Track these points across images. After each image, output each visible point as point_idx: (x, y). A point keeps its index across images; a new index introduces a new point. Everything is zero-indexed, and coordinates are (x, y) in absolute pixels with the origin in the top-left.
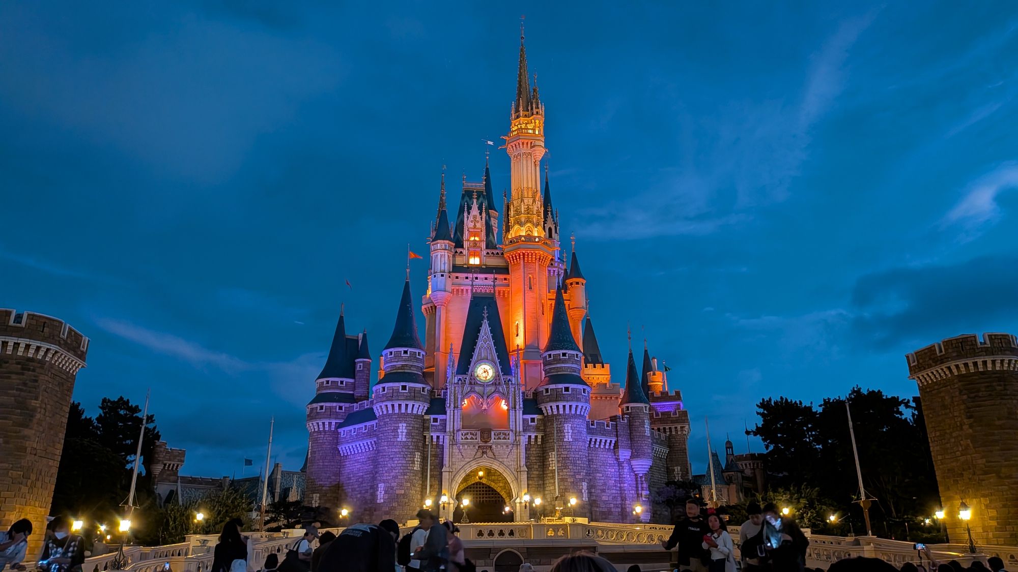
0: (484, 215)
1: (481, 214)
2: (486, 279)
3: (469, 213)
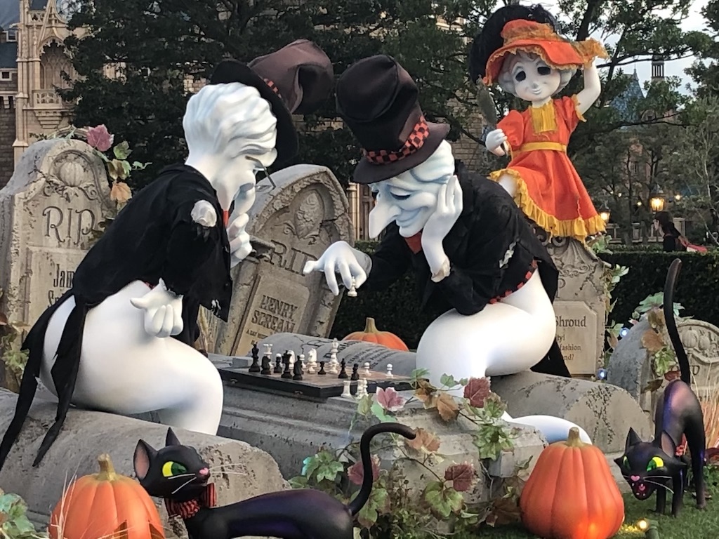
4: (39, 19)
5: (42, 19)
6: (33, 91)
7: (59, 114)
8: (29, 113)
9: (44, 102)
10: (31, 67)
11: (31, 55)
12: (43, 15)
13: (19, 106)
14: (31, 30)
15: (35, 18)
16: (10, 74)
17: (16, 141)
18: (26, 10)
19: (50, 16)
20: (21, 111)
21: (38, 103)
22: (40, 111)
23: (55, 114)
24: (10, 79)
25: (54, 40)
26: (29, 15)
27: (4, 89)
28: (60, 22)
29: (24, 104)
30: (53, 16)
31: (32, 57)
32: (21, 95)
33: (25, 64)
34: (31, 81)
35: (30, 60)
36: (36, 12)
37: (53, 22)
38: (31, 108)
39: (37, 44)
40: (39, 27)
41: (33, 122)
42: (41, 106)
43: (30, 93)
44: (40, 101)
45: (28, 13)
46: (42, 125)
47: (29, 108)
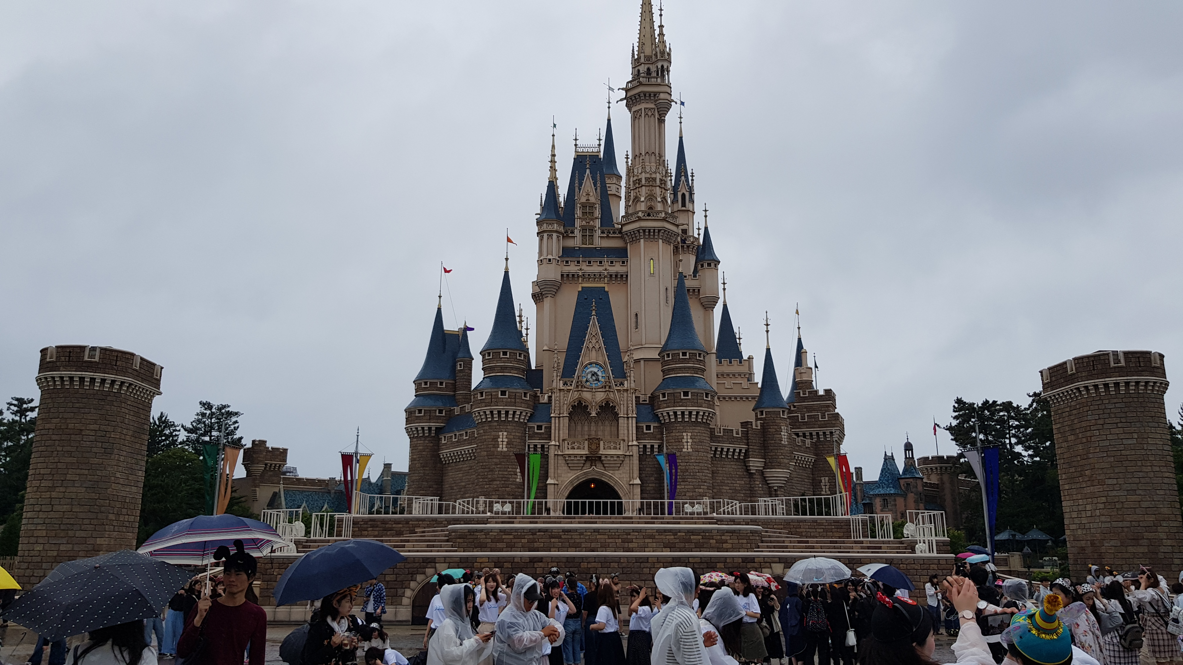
0: (599, 185)
1: (595, 184)
2: (601, 262)
3: (580, 184)
4: (569, 385)
5: (571, 385)
6: (563, 440)
7: (584, 458)
8: (560, 458)
9: (573, 448)
10: (561, 422)
11: (562, 412)
12: (572, 382)
13: (552, 453)
14: (562, 393)
15: (565, 384)
16: (543, 428)
17: (549, 479)
18: (558, 378)
19: (578, 382)
20: (553, 455)
21: (568, 449)
22: (569, 455)
23: (581, 459)
24: (543, 431)
25: (580, 401)
26: (561, 382)
27: (538, 438)
28: (584, 387)
29: (556, 450)
30: (580, 383)
31: (563, 414)
32: (553, 443)
33: (557, 419)
34: (561, 432)
35: (561, 415)
36: (567, 379)
37: (580, 387)
38: (561, 453)
39: (567, 404)
40: (569, 391)
41: (563, 465)
42: (571, 452)
43: (561, 441)
44: (570, 447)
45: (560, 380)
46: (569, 467)
47: (560, 453)
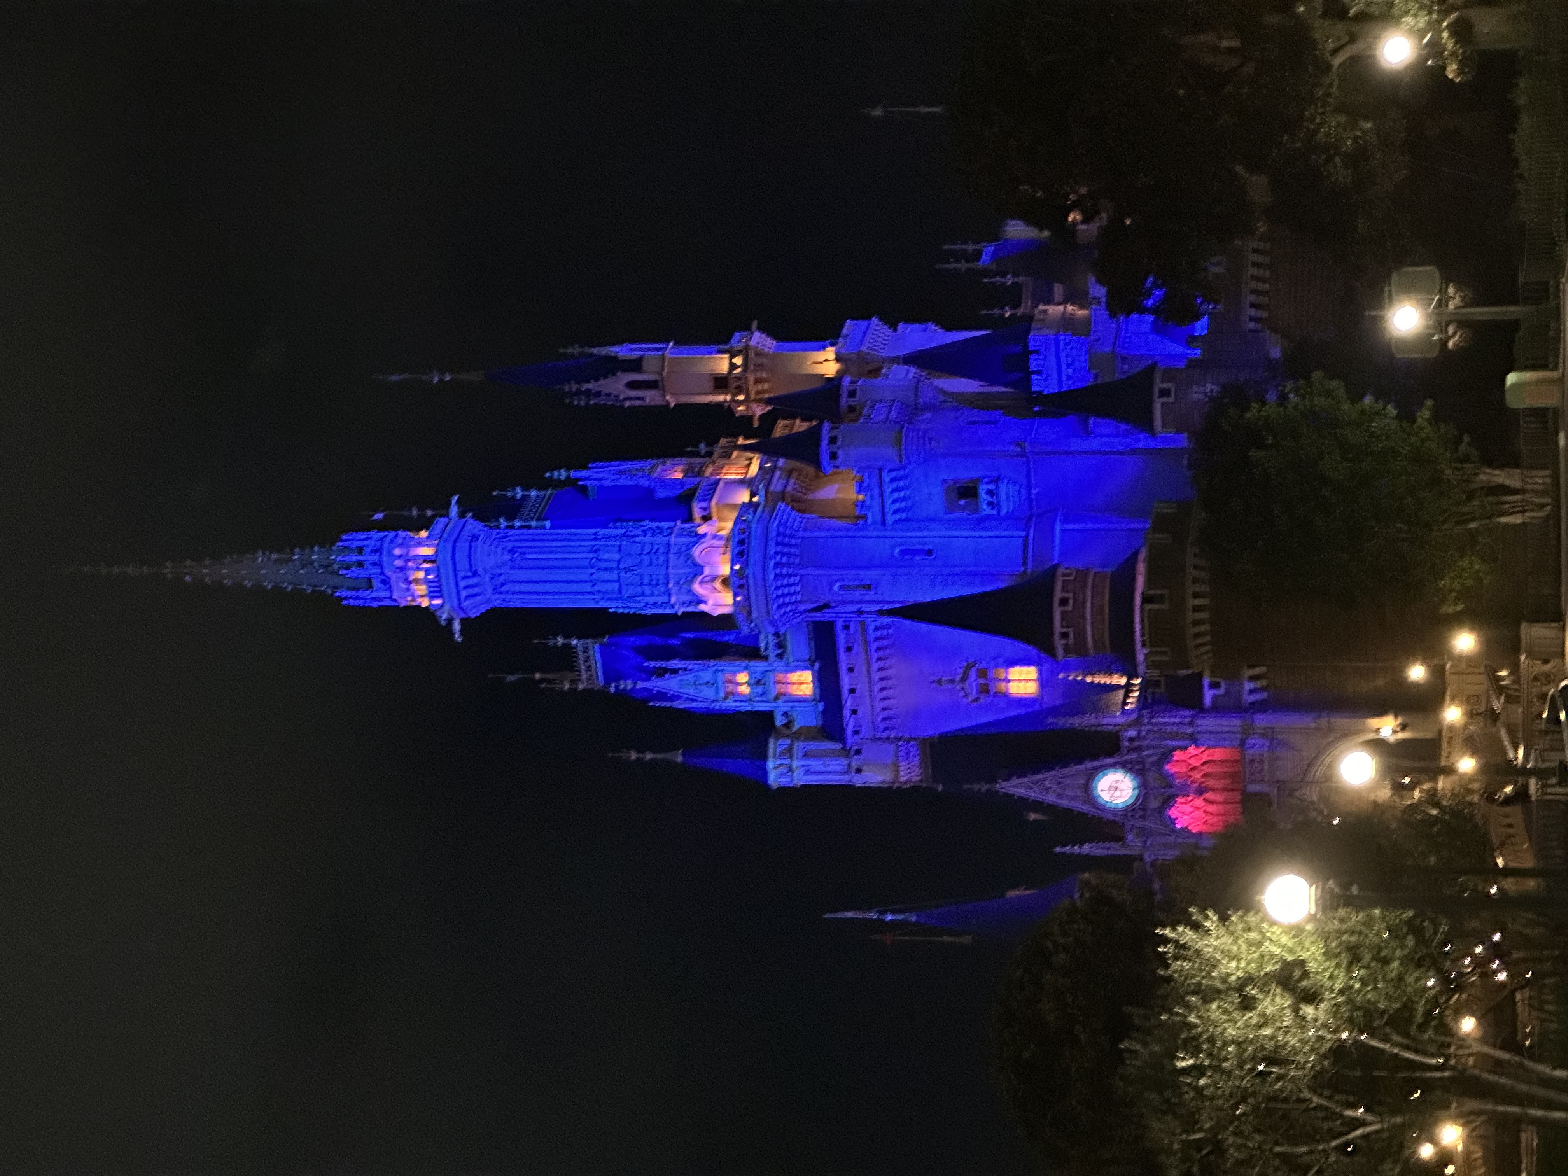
0: (675, 664)
1: (674, 671)
2: (851, 670)
3: (676, 697)
